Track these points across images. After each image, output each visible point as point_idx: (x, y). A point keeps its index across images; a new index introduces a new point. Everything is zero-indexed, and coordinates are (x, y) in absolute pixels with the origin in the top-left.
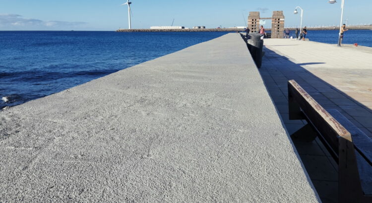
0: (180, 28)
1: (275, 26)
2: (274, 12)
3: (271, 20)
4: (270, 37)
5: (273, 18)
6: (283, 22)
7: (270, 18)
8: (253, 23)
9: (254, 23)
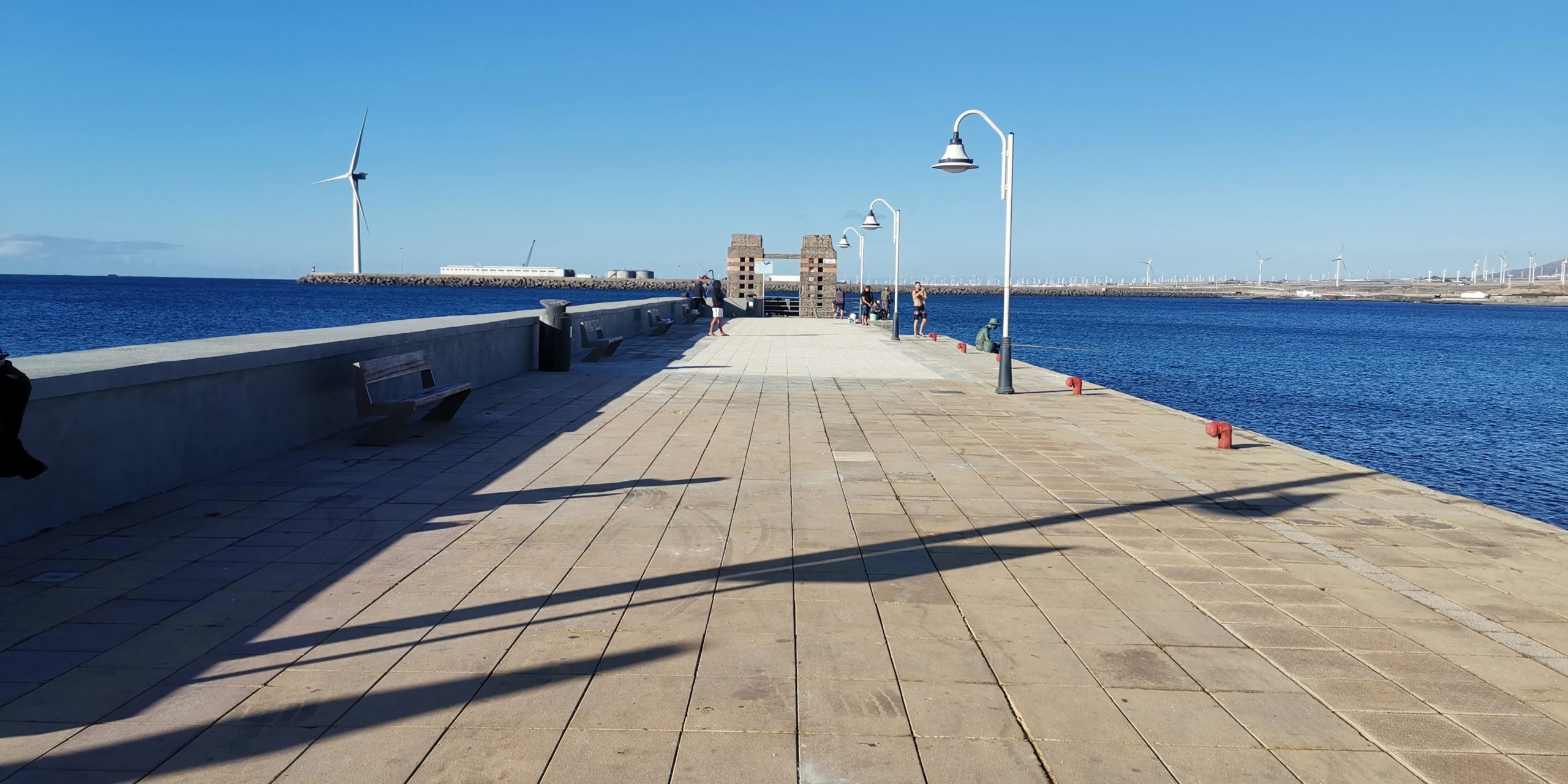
0: (559, 273)
1: (811, 279)
2: (805, 238)
3: (799, 261)
4: (797, 314)
5: (804, 257)
6: (832, 270)
7: (794, 257)
8: (742, 268)
9: (747, 269)
